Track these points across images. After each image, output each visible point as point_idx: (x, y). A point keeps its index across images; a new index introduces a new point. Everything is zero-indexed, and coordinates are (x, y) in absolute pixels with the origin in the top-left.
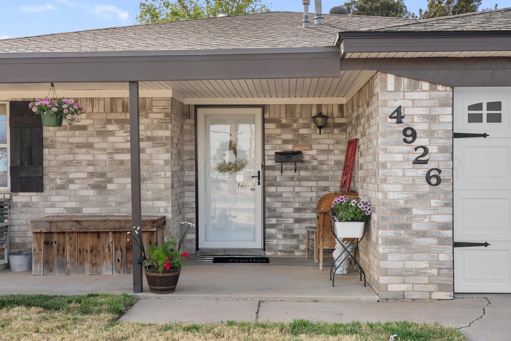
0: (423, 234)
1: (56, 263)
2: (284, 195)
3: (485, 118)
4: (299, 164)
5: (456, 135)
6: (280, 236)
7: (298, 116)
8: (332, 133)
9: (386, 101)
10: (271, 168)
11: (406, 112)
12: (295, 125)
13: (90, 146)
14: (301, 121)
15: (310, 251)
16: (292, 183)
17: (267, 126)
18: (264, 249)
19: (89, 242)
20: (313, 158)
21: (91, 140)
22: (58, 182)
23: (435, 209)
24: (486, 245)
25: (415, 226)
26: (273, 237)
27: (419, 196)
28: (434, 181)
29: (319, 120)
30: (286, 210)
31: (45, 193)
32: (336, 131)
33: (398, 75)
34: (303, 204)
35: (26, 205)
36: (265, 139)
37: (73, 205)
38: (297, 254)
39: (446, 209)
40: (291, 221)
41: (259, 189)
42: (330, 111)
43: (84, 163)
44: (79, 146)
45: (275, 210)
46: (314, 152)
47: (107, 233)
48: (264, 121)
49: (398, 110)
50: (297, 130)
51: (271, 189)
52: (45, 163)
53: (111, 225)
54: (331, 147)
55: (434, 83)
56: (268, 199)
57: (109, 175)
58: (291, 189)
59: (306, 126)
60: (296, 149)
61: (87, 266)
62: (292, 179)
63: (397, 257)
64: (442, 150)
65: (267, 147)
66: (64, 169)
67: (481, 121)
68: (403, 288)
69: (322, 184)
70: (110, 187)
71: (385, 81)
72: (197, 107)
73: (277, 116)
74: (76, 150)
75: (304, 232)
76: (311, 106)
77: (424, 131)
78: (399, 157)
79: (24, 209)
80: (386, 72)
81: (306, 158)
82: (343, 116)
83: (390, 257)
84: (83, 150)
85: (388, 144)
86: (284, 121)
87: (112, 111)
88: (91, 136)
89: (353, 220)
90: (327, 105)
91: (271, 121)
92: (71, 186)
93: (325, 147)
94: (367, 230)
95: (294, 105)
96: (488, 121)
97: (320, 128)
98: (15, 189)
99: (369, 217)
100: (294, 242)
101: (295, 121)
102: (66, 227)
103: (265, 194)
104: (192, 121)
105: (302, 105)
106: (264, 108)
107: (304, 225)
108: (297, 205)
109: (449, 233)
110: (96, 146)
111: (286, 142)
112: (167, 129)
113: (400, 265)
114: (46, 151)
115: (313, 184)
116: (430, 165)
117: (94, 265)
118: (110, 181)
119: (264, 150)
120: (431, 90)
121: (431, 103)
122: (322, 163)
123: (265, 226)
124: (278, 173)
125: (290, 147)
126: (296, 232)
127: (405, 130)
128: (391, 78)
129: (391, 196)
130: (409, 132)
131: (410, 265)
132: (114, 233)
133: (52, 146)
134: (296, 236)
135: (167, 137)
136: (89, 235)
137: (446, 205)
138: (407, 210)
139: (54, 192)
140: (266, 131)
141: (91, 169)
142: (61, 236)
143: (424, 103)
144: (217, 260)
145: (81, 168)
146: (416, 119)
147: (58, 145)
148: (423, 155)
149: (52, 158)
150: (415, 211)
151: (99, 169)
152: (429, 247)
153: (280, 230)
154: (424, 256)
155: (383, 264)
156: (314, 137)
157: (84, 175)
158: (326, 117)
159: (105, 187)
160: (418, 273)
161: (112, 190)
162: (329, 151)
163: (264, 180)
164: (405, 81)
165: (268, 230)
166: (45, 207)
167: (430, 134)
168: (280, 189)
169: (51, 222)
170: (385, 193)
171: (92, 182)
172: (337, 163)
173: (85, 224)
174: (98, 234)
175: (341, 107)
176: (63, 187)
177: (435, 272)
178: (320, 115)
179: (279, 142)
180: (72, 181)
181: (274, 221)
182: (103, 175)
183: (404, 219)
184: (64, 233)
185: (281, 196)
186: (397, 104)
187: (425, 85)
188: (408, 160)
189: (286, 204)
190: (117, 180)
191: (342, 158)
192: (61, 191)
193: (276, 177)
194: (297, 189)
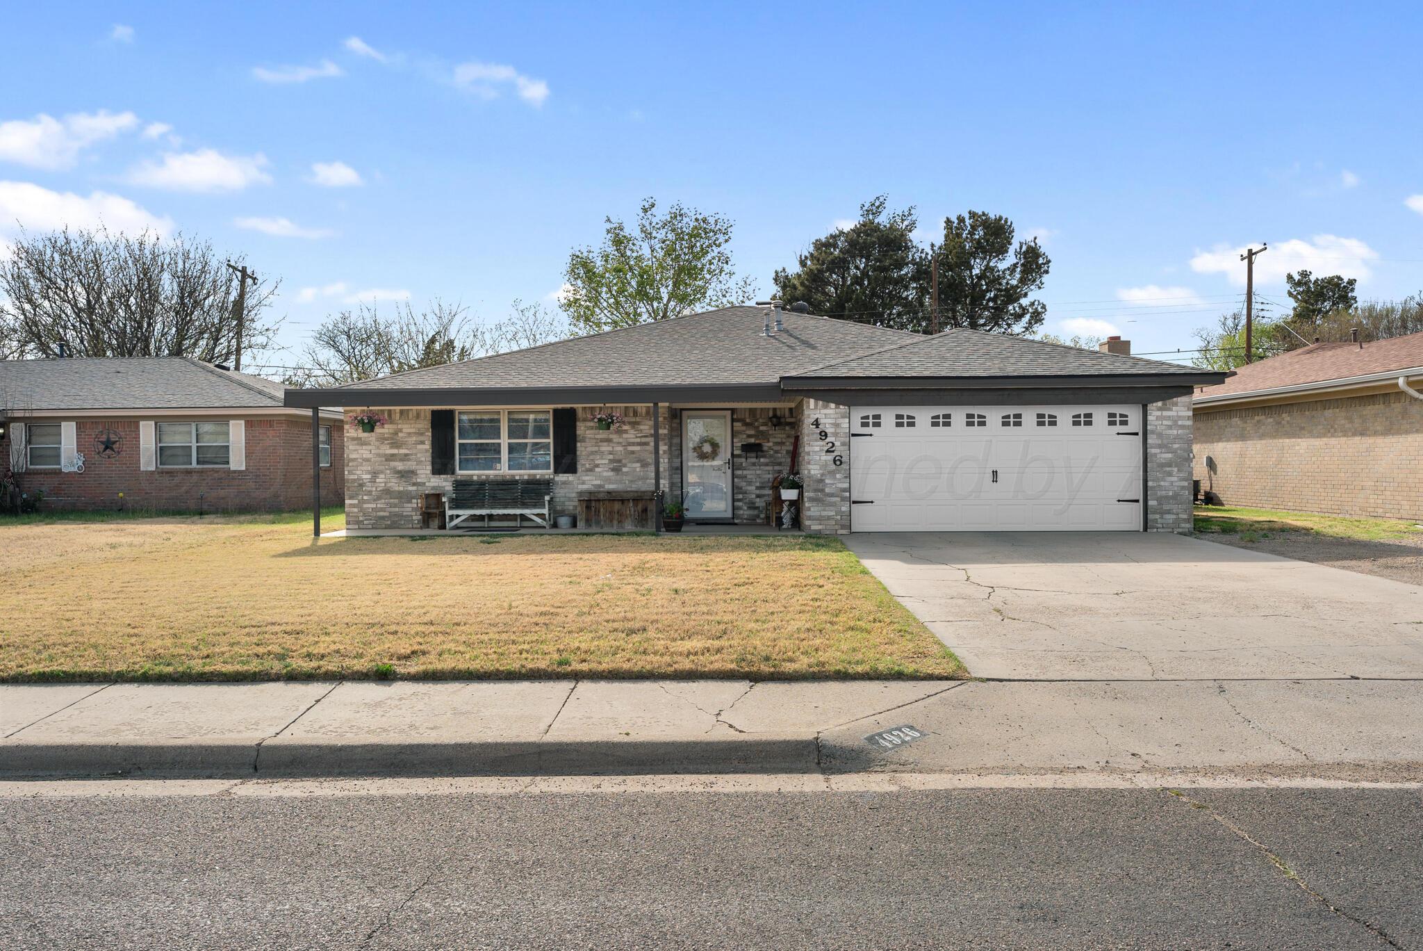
0: (832, 495)
1: (593, 521)
2: (748, 477)
3: (871, 424)
4: (759, 453)
5: (854, 435)
6: (745, 508)
7: (758, 417)
8: (784, 429)
9: (809, 415)
10: (739, 456)
11: (822, 421)
12: (756, 424)
13: (609, 441)
14: (761, 421)
15: (768, 518)
16: (754, 467)
17: (735, 424)
18: (733, 518)
19: (617, 506)
20: (770, 448)
21: (611, 436)
22: (587, 466)
23: (839, 479)
24: (872, 502)
25: (827, 490)
26: (740, 508)
27: (830, 472)
28: (838, 463)
29: (774, 420)
30: (749, 488)
31: (578, 475)
32: (787, 428)
33: (817, 399)
34: (762, 483)
35: (564, 483)
36: (734, 434)
37: (598, 482)
38: (758, 521)
39: (845, 480)
40: (754, 496)
41: (729, 472)
42: (783, 413)
43: (606, 453)
44: (602, 440)
45: (741, 488)
46: (771, 444)
47: (629, 500)
48: (733, 420)
49: (817, 420)
50: (758, 427)
51: (739, 472)
52: (578, 453)
53: (632, 494)
54: (784, 440)
55: (838, 404)
56: (736, 480)
57: (624, 461)
58: (754, 472)
59: (765, 424)
60: (757, 442)
61: (615, 522)
62: (754, 464)
63: (816, 509)
64: (843, 444)
65: (735, 440)
66: (591, 457)
67: (869, 426)
68: (820, 527)
69: (777, 468)
70: (624, 470)
71: (809, 403)
72: (682, 410)
73: (743, 417)
74: (600, 444)
75: (764, 504)
76: (768, 409)
77: (832, 433)
78: (817, 449)
79: (563, 486)
80: (810, 397)
81: (765, 448)
82: (792, 417)
83: (812, 509)
84: (605, 444)
85: (811, 441)
86: (748, 420)
87: (626, 416)
88: (611, 433)
89: (791, 488)
90: (780, 409)
91: (738, 420)
92: (597, 470)
93: (779, 440)
94: (801, 495)
95: (756, 409)
96: (873, 426)
97: (775, 426)
98: (556, 471)
99: (802, 487)
100: (756, 512)
101: (756, 421)
102: (601, 496)
103: (733, 476)
104: (678, 421)
105: (762, 409)
106: (733, 411)
107: (763, 500)
108: (758, 484)
109: (848, 494)
110: (615, 440)
111: (749, 436)
112: (665, 428)
113: (818, 514)
114: (579, 444)
115: (770, 468)
116: (835, 454)
117: (619, 522)
118: (625, 466)
119: (733, 442)
120: (836, 408)
121: (836, 416)
122: (777, 452)
123: (734, 500)
124: (743, 460)
125: (752, 440)
126: (757, 505)
127: (821, 432)
128: (812, 401)
129: (812, 472)
130: (823, 434)
131: (824, 513)
132: (633, 500)
133: (583, 440)
134: (757, 508)
135: (665, 434)
136: (616, 502)
137: (846, 477)
138: (821, 481)
139: (584, 474)
140: (735, 429)
141: (611, 457)
142: (597, 503)
143: (832, 416)
144: (698, 524)
145: (604, 457)
146: (827, 426)
147: (587, 440)
148: (832, 447)
149: (583, 449)
150: (827, 481)
151: (617, 458)
152: (835, 502)
153: (745, 503)
154: (832, 508)
155: (808, 513)
156: (770, 432)
157: (607, 462)
158: (779, 418)
159: (621, 470)
160: (829, 518)
161: (627, 472)
162: (782, 443)
163: (733, 466)
164: (820, 403)
165: (737, 504)
166: (578, 484)
167: (836, 434)
168: (745, 472)
169: (590, 493)
170: (809, 470)
171: (611, 466)
172: (788, 452)
173: (614, 494)
174: (623, 501)
175: (791, 409)
176: (591, 470)
177: (839, 517)
178: (775, 416)
179: (745, 436)
180: (597, 466)
181: (740, 496)
182: (620, 461)
183: (821, 486)
184: (599, 500)
185: (746, 477)
186: (816, 417)
187: (833, 405)
188: (823, 450)
189: (750, 483)
190: (629, 465)
191: (791, 448)
192: (589, 473)
193: (742, 463)
194: (758, 472)
